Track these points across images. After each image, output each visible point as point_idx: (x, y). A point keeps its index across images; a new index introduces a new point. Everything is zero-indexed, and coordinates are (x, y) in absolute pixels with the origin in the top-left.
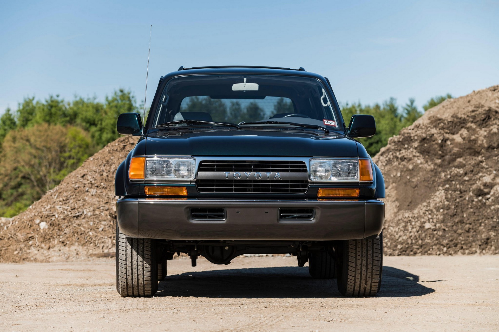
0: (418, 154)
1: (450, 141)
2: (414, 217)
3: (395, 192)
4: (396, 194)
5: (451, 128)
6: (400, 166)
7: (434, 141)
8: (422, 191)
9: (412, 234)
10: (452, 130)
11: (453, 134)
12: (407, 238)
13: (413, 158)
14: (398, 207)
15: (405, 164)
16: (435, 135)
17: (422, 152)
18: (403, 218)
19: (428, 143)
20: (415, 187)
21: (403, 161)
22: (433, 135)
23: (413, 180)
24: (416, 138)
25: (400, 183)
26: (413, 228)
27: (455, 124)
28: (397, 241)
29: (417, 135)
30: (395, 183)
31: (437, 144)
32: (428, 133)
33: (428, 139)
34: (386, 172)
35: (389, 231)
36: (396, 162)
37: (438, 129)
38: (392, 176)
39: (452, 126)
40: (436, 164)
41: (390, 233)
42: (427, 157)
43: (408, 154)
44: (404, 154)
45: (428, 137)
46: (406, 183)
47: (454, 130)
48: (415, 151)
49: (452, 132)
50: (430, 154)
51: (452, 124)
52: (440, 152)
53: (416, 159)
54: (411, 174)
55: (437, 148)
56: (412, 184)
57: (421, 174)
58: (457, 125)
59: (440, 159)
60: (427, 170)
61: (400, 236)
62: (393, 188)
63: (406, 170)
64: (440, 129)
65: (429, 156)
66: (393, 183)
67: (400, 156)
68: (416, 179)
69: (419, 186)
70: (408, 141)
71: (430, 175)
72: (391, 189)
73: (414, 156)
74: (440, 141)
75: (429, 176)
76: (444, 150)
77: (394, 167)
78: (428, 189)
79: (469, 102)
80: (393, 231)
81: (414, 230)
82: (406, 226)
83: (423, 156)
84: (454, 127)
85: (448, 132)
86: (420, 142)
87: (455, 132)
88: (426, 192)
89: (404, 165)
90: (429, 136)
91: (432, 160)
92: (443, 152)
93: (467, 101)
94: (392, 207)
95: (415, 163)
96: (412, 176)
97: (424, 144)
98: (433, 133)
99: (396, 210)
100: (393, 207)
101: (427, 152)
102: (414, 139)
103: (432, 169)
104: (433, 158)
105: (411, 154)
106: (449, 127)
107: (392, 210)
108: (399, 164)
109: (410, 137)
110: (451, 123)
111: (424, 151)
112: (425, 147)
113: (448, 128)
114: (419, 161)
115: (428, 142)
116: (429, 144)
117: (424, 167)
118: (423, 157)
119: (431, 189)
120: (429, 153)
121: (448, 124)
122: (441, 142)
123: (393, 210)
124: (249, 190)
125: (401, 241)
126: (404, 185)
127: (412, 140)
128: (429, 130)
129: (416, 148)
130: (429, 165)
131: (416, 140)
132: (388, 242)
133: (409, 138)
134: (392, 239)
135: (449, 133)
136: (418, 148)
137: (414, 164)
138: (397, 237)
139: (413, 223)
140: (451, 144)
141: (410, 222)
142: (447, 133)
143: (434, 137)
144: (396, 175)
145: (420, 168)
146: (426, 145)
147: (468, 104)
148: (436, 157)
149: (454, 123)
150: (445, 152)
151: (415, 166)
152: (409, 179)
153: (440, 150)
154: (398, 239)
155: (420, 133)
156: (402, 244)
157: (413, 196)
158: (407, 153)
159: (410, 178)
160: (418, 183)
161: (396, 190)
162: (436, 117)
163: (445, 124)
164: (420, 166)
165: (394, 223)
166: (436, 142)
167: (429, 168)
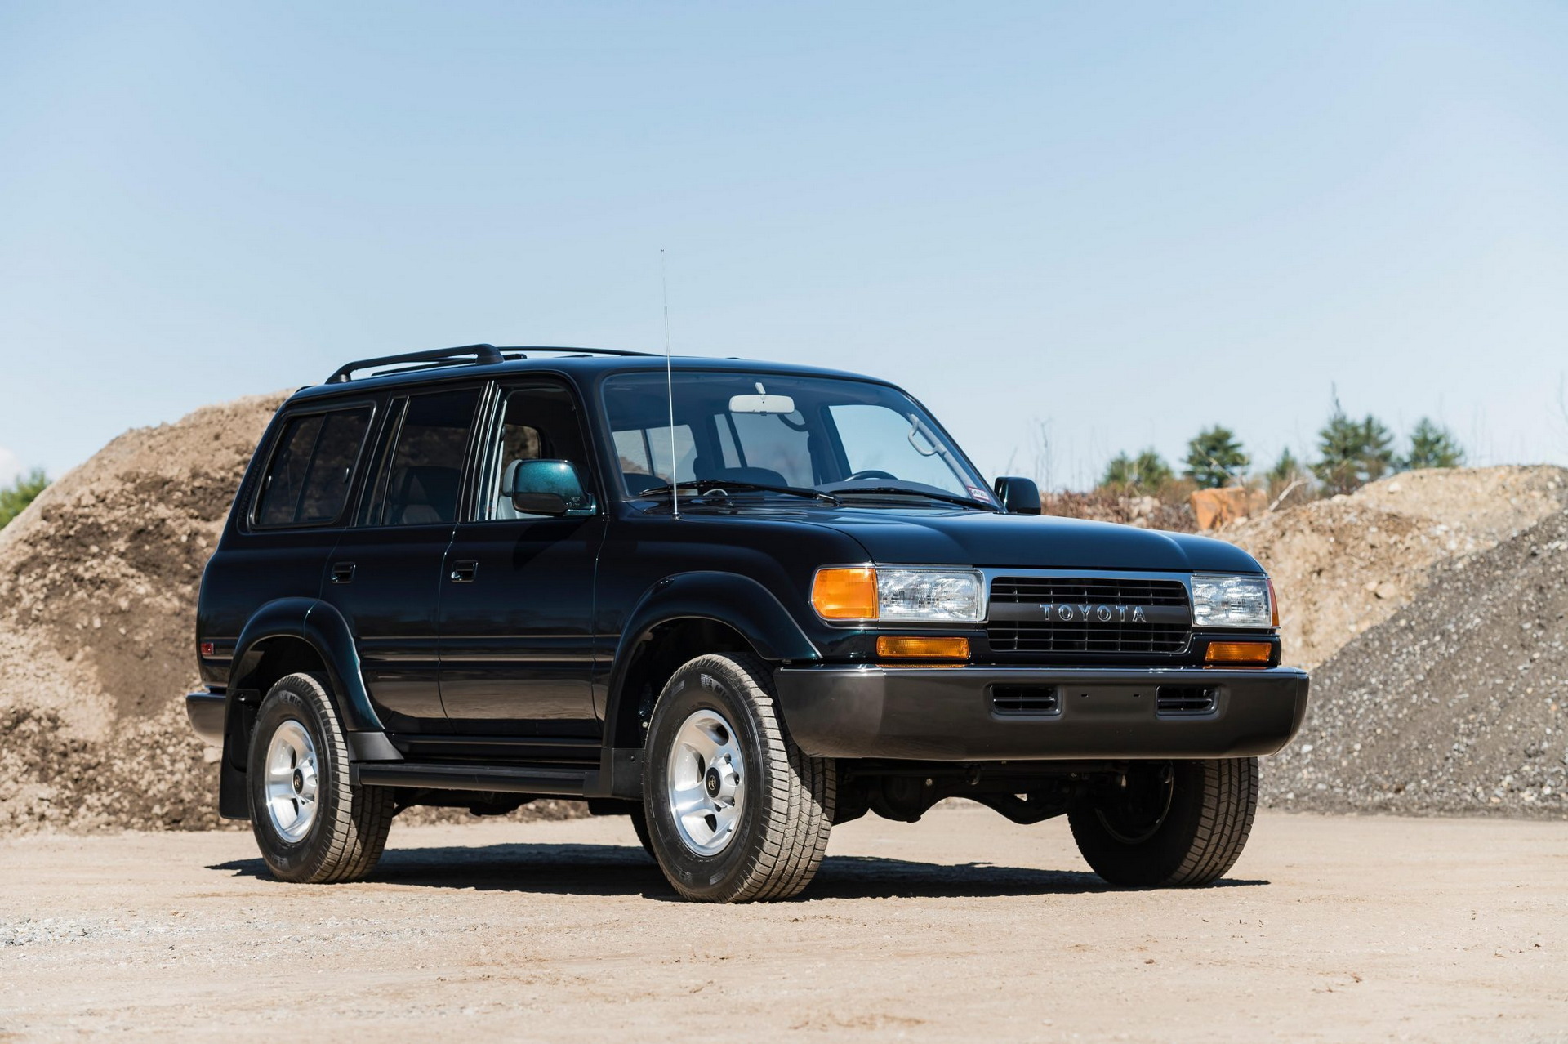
0: (132, 571)
1: (205, 539)
2: (166, 733)
3: (95, 668)
4: (99, 673)
5: (201, 503)
6: (94, 601)
7: (168, 537)
8: (166, 666)
9: (177, 777)
10: (203, 509)
11: (207, 520)
12: (167, 786)
13: (122, 581)
14: (115, 708)
15: (107, 595)
16: (169, 522)
17: (142, 566)
18: (139, 735)
19: (153, 542)
20: (145, 656)
21: (99, 588)
22: (163, 520)
23: (137, 638)
24: (115, 528)
25: (102, 646)
26: (173, 762)
27: (211, 494)
28: (145, 796)
29: (114, 521)
30: (91, 645)
31: (177, 544)
32: (148, 516)
33: (150, 533)
34: (55, 618)
35: (115, 769)
36: (80, 590)
37: (172, 507)
38: (79, 626)
39: (205, 500)
40: (182, 597)
41: (119, 775)
42: (155, 577)
43: (109, 570)
44: (98, 570)
45: (151, 528)
46: (118, 647)
47: (209, 510)
48: (123, 562)
49: (204, 514)
50: (162, 571)
51: (204, 494)
52: (188, 567)
53: (131, 582)
54: (126, 622)
55: (178, 556)
56: (136, 646)
57: (151, 621)
58: (216, 497)
59: (188, 583)
60: (163, 611)
61: (150, 783)
62: (86, 658)
63: (113, 613)
64: (176, 507)
65: (159, 575)
66: (83, 646)
67: (87, 576)
68: (145, 635)
69: (154, 651)
70: (95, 537)
71: (177, 625)
72: (81, 661)
73: (124, 575)
74: (184, 539)
75: (174, 627)
76: (196, 560)
77: (78, 602)
78: (178, 661)
79: (217, 437)
80: (126, 770)
81: (180, 766)
82: (153, 757)
83: (146, 576)
84: (208, 501)
85: (196, 513)
86: (132, 539)
87: (211, 515)
88: (174, 669)
89: (104, 600)
90: (152, 524)
91: (169, 586)
92: (194, 566)
93: (212, 436)
94: (101, 709)
95: (130, 592)
96: (131, 627)
97: (143, 546)
98: (162, 516)
99: (112, 716)
100: (104, 709)
101: (154, 565)
102: (110, 530)
103: (178, 610)
104: (171, 580)
105: (116, 571)
106: (197, 502)
107: (102, 715)
108: (90, 596)
109: (99, 526)
110: (201, 490)
111: (145, 564)
112: (146, 552)
113: (194, 505)
114: (142, 587)
115: (150, 539)
116: (154, 545)
117: (157, 605)
118: (147, 579)
119: (185, 661)
120: (158, 567)
121: (193, 492)
122: (188, 541)
123: (106, 716)
124: (1081, 646)
125: (155, 795)
126: (114, 651)
127: (104, 533)
128: (149, 510)
129: (122, 555)
130: (168, 600)
131: (117, 535)
132: (122, 799)
133: (95, 530)
134: (131, 792)
135: (197, 517)
136: (130, 556)
137: (131, 596)
138: (143, 783)
139: (171, 750)
140: (208, 546)
141: (158, 747)
142: (192, 517)
143: (167, 527)
144: (91, 623)
145: (147, 606)
146: (147, 547)
147: (216, 444)
148: (178, 578)
149: (209, 490)
150: (198, 566)
151: (132, 600)
152: (124, 636)
153: (186, 562)
154: (146, 791)
155: (123, 516)
156: (161, 802)
157: (145, 678)
158: (103, 568)
159: (128, 632)
160: (151, 645)
161: (97, 663)
162: (156, 475)
163: (184, 493)
164: (146, 601)
165: (119, 750)
166: (174, 539)
167: (167, 605)
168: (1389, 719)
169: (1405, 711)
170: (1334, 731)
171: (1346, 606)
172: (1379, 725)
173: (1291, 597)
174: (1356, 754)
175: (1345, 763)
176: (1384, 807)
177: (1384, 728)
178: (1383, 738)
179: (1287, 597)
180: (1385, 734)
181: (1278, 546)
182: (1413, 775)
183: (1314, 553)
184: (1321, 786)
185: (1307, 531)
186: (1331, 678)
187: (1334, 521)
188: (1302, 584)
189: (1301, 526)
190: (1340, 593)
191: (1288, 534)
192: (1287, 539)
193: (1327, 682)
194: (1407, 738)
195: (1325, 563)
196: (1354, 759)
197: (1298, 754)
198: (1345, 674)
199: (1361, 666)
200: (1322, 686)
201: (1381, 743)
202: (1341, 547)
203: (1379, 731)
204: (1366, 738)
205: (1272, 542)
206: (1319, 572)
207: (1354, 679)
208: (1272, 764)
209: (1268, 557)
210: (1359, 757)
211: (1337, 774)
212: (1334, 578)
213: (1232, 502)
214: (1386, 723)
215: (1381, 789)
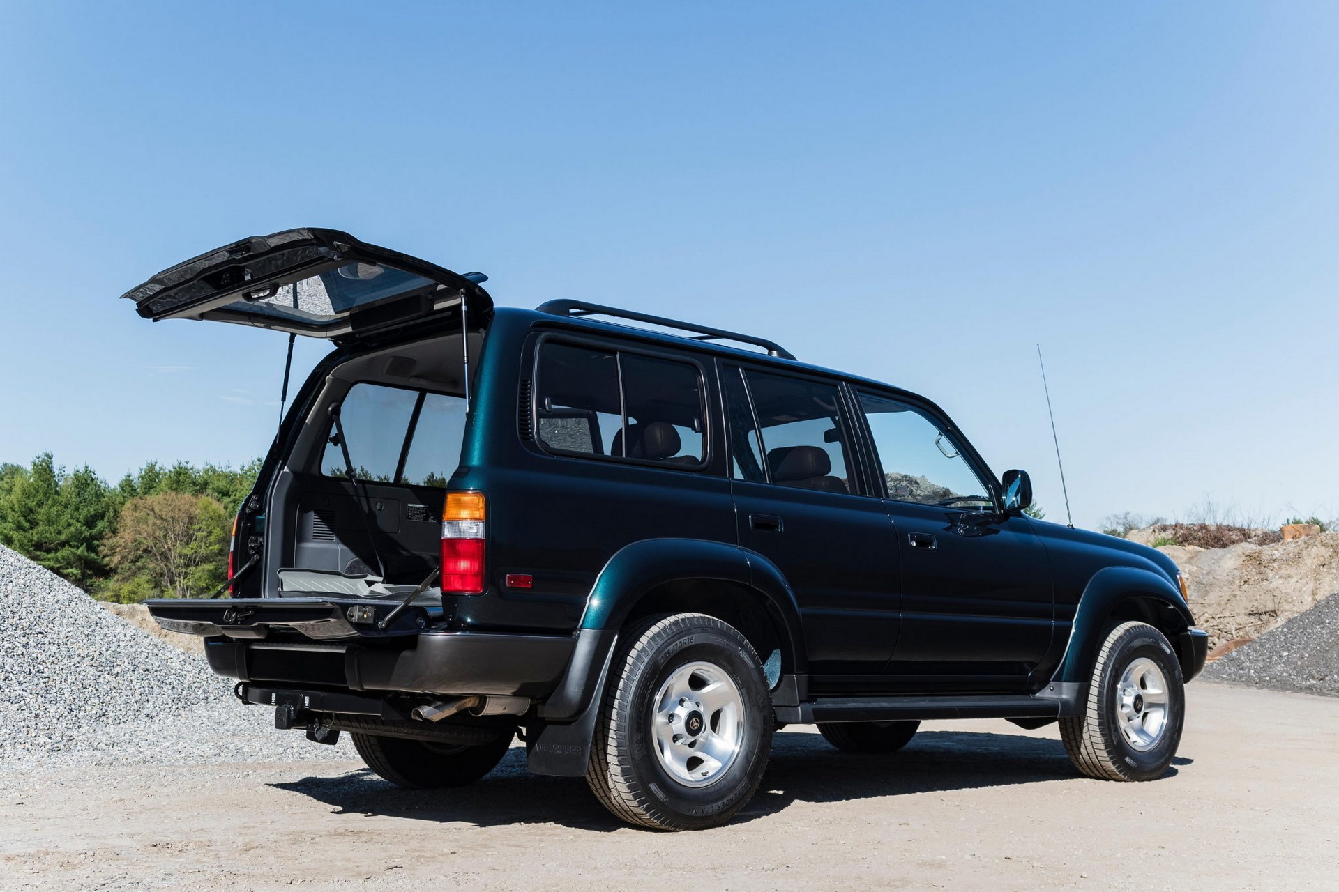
168: (1324, 642)
169: (1333, 638)
170: (1300, 646)
171: (1335, 582)
172: (1319, 645)
173: (1309, 577)
174: (1306, 659)
175: (1299, 663)
176: (1310, 689)
177: (1321, 646)
178: (1320, 651)
179: (1307, 577)
180: (1322, 650)
181: (1305, 553)
182: (1331, 672)
183: (1322, 556)
184: (1285, 674)
185: (1319, 546)
186: (1308, 619)
187: (1333, 541)
188: (1315, 571)
189: (1316, 543)
190: (1333, 576)
191: (1310, 547)
192: (1309, 549)
193: (1306, 620)
194: (1332, 653)
195: (1326, 562)
196: (1304, 661)
197: (1281, 656)
198: (1315, 617)
199: (1324, 613)
200: (1303, 622)
201: (1319, 654)
202: (1335, 554)
203: (1318, 648)
204: (1312, 651)
205: (1302, 550)
206: (1323, 565)
207: (1319, 620)
208: (1269, 660)
209: (1299, 558)
210: (1307, 660)
211: (1295, 668)
212: (1330, 568)
213: (1302, 530)
214: (1323, 644)
215: (1314, 678)
